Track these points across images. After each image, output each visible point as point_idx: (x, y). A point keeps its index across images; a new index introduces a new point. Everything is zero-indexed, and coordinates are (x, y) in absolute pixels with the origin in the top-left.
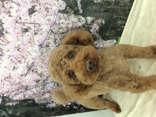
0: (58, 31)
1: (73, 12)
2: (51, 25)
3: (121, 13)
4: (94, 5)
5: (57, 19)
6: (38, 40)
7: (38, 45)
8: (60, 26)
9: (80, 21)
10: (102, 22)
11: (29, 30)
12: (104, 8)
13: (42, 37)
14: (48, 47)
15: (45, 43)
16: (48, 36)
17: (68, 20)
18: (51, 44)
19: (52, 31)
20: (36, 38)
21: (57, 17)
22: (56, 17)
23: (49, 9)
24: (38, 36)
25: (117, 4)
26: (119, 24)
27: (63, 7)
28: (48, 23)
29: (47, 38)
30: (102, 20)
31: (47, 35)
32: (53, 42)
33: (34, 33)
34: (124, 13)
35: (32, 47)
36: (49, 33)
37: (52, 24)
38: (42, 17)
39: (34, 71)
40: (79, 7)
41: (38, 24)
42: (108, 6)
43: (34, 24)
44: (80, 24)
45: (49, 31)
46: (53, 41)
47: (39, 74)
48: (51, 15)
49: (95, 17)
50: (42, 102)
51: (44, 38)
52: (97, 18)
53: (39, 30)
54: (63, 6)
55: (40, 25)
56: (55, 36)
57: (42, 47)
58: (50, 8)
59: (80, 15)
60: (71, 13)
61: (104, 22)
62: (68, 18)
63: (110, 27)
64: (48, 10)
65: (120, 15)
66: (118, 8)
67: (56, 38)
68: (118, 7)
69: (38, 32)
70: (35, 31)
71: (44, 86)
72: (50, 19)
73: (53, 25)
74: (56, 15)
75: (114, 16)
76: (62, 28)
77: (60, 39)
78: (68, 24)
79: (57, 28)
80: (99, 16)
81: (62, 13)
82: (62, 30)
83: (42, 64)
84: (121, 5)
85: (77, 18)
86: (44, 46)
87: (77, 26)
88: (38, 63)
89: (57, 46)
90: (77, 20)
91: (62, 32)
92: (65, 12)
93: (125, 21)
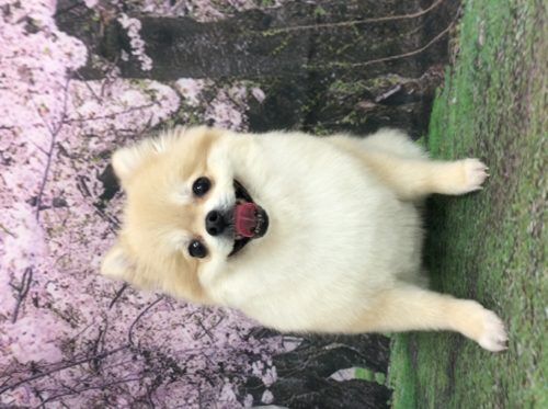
0: (83, 150)
1: (117, 69)
2: (52, 127)
3: (330, 48)
4: (201, 32)
5: (69, 103)
6: (19, 182)
7: (27, 202)
8: (85, 128)
9: (153, 98)
10: (250, 93)
12: (245, 39)
13: (31, 172)
14: (65, 208)
15: (47, 192)
16: (53, 167)
17: (108, 103)
18: (71, 195)
19: (62, 150)
20: (12, 177)
21: (68, 94)
22: (63, 97)
23: (34, 72)
24: (15, 168)
25: (299, 14)
26: (338, 93)
27: (80, 59)
28: (40, 120)
29: (50, 174)
30: (249, 87)
31: (46, 163)
32: (75, 190)
34: (346, 46)
35: (7, 207)
36: (54, 157)
37: (55, 121)
38: (17, 103)
39: (41, 303)
40: (134, 50)
41: (8, 128)
42: (261, 30)
44: (160, 113)
45: (50, 144)
46: (74, 183)
47: (63, 314)
48: (47, 92)
49: (212, 78)
51: (37, 174)
52: (224, 79)
53: (16, 150)
54: (76, 56)
55: (16, 130)
56: (78, 165)
57: (41, 208)
58: (35, 69)
59: (147, 77)
60: (113, 74)
61: (259, 94)
62: (105, 94)
63: (297, 111)
64: (31, 74)
65: (333, 59)
66: (312, 30)
67: (81, 173)
68: (311, 27)
69: (13, 157)
70: (1, 152)
72: (43, 105)
73: (61, 127)
74: (62, 90)
75: (304, 66)
76: (94, 133)
77: (99, 178)
78: (113, 117)
79: (78, 137)
80: (232, 73)
81: (81, 80)
82: (96, 143)
83: (65, 277)
84: (319, 15)
85: (138, 89)
86: (49, 204)
87: (150, 121)
88: (46, 273)
89: (95, 204)
90: (142, 97)
91: (101, 150)
92: (91, 75)
93: (365, 78)
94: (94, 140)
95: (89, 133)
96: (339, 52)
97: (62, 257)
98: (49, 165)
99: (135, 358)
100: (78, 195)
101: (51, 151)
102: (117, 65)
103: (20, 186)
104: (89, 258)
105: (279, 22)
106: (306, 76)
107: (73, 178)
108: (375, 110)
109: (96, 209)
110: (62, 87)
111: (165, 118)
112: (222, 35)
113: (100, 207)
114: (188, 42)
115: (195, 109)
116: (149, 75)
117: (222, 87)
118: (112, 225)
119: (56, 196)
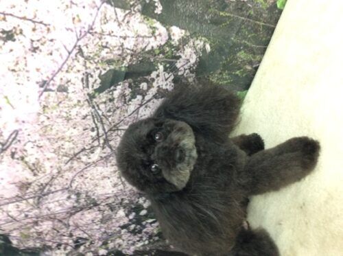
0: (96, 55)
1: (139, 7)
2: (79, 35)
3: (247, 33)
5: (97, 18)
6: (38, 67)
7: (37, 83)
8: (103, 41)
9: (153, 33)
10: (204, 46)
11: (16, 37)
14: (65, 93)
15: (57, 80)
16: (67, 62)
17: (125, 28)
18: (74, 84)
19: (80, 51)
21: (99, 13)
22: (94, 15)
24: (39, 56)
25: (241, 9)
26: (240, 58)
28: (71, 26)
29: (65, 67)
30: (205, 42)
31: (65, 58)
32: (79, 82)
33: (28, 46)
34: (253, 34)
35: (19, 84)
36: (73, 55)
37: (83, 30)
38: (59, 8)
39: (16, 156)
41: (46, 25)
42: (220, 11)
43: (34, 22)
44: (154, 43)
45: (73, 45)
46: (80, 76)
47: (31, 165)
50: (31, 244)
51: (56, 65)
52: (195, 34)
53: (45, 43)
55: (51, 28)
56: (88, 65)
57: (46, 90)
59: (155, 18)
60: (136, 9)
61: (208, 48)
62: (126, 21)
63: (221, 63)
65: (245, 39)
66: (243, 20)
67: (88, 71)
68: (243, 18)
69: (41, 47)
70: (32, 41)
71: (39, 199)
72: (78, 16)
73: (85, 35)
74: (96, 9)
75: (232, 39)
76: (108, 46)
77: (100, 76)
78: (125, 38)
79: (95, 45)
80: (199, 31)
81: (112, 5)
82: (107, 53)
83: (42, 140)
84: (250, 14)
85: (147, 24)
86: (55, 88)
87: (146, 47)
88: (29, 135)
89: (88, 94)
90: (147, 30)
91: (108, 58)
92: (120, 4)
93: (254, 54)
94: (106, 50)
95: (104, 44)
96: (249, 36)
97: (46, 126)
98: (67, 60)
99: (69, 198)
100: (79, 85)
101: (73, 50)
102: (141, 3)
103: (38, 70)
104: (66, 130)
105: (230, 9)
106: (231, 45)
107: (81, 73)
108: (250, 71)
109: (88, 98)
110: (96, 6)
111: (155, 47)
112: (201, 6)
113: (92, 97)
114: (183, 4)
115: (174, 47)
116: (157, 17)
117: (192, 38)
118: (93, 110)
119: (63, 84)
